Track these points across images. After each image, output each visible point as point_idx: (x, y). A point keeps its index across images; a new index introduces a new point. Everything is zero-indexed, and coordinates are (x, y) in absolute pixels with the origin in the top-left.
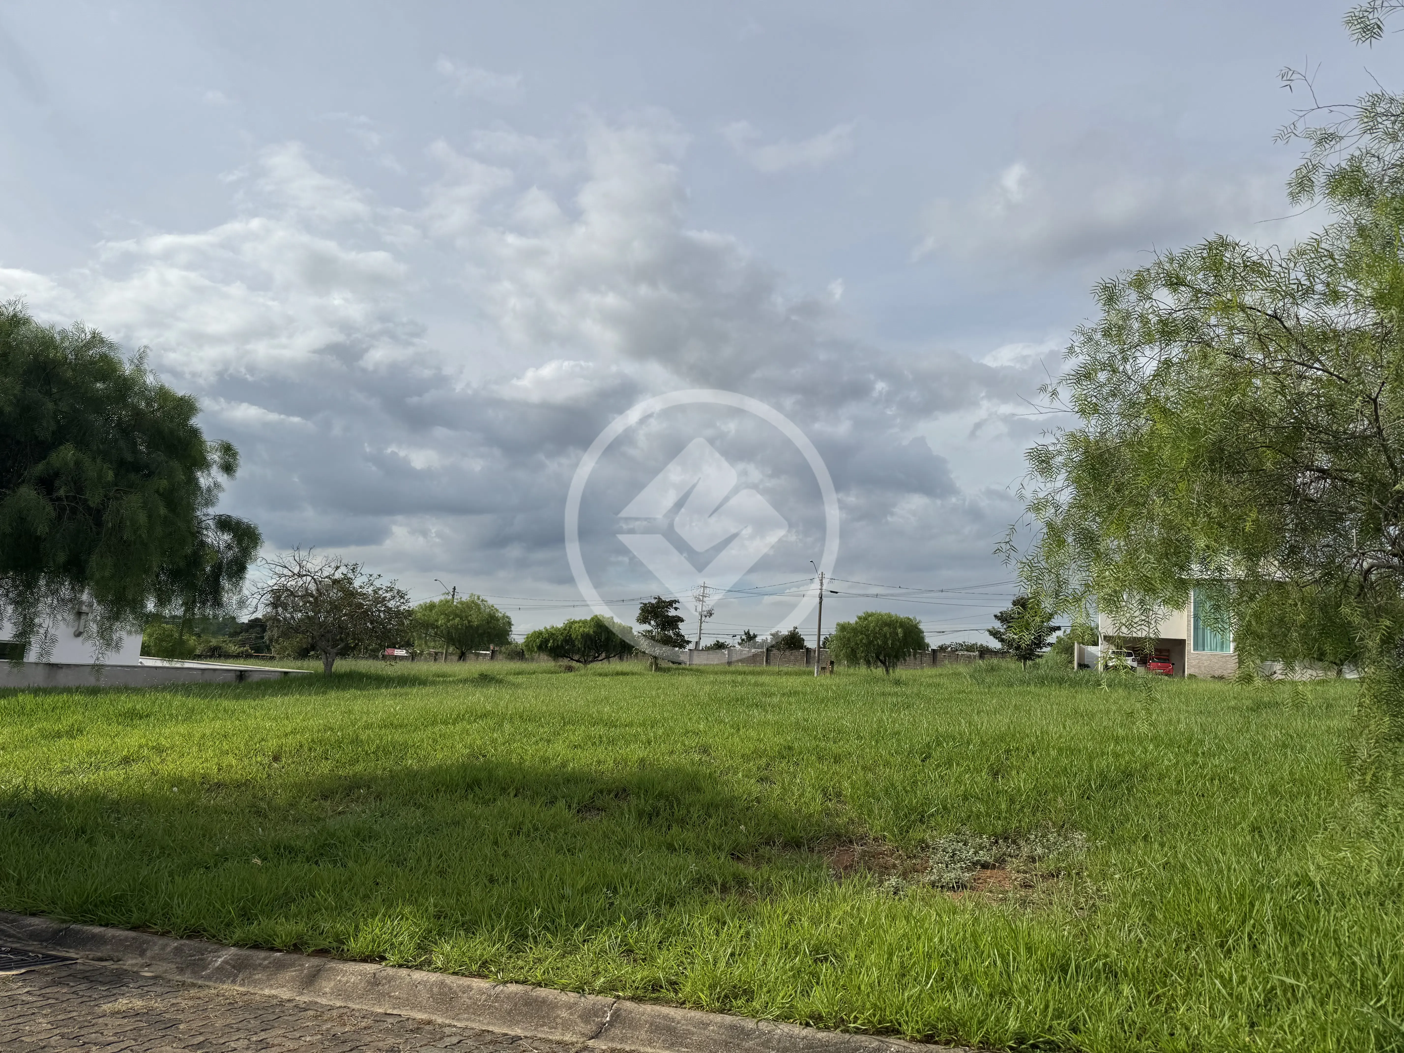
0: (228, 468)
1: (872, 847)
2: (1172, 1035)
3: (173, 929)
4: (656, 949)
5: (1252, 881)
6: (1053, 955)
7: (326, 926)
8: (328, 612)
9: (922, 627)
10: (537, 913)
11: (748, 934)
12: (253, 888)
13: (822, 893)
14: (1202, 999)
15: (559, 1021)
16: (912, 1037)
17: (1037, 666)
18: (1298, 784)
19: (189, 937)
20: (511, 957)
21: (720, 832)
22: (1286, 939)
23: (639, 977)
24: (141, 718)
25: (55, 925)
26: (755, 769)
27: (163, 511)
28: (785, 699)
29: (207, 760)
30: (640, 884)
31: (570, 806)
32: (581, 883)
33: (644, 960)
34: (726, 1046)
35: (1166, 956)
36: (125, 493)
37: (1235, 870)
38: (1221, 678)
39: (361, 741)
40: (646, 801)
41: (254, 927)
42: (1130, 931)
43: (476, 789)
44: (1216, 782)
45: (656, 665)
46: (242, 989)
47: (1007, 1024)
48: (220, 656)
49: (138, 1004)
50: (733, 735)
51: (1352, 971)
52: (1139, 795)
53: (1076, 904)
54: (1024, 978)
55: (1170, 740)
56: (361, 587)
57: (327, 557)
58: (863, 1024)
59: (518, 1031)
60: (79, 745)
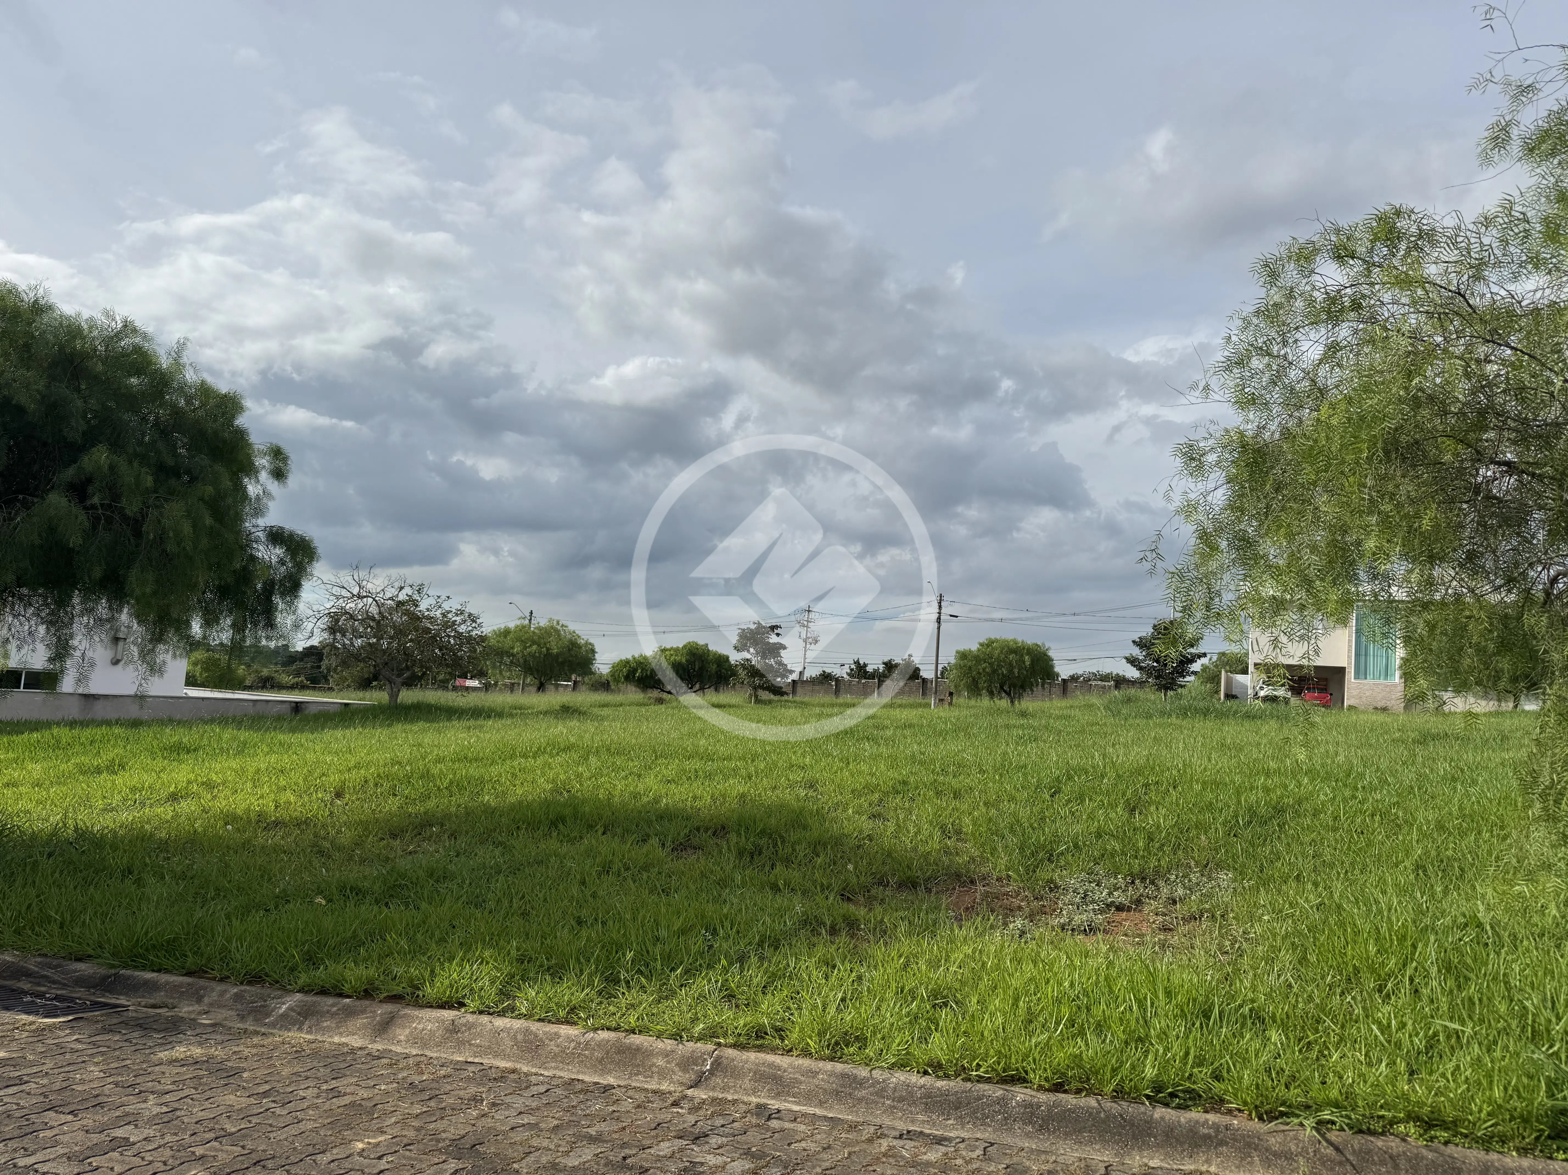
0: (279, 474)
1: (994, 889)
2: (1324, 1083)
3: (232, 974)
4: (760, 994)
5: (1414, 922)
6: (1195, 1000)
7: (399, 970)
8: (391, 638)
9: (1051, 654)
10: (629, 955)
11: (860, 978)
12: (318, 931)
13: (942, 937)
14: (1357, 1046)
15: (654, 1069)
16: (1040, 1086)
17: (1180, 697)
18: (1468, 820)
19: (250, 983)
20: (601, 1003)
21: (828, 871)
22: (1451, 983)
23: (742, 1022)
24: (188, 752)
25: (103, 971)
26: (866, 805)
27: (208, 521)
28: (899, 732)
29: (262, 797)
30: (742, 926)
31: (663, 845)
32: (677, 925)
33: (747, 1005)
34: (837, 1095)
35: (1318, 1001)
36: (166, 500)
37: (1396, 910)
38: (1384, 709)
39: (433, 776)
40: (747, 839)
41: (321, 972)
42: (1279, 976)
43: (561, 826)
44: (1377, 818)
45: (756, 696)
46: (309, 1037)
47: (1143, 1072)
48: (272, 687)
49: (197, 1051)
50: (842, 770)
51: (1522, 1016)
52: (1292, 832)
53: (1221, 947)
54: (1163, 1023)
55: (1327, 773)
56: (428, 610)
57: (390, 577)
58: (986, 1072)
59: (611, 1080)
60: (121, 781)
